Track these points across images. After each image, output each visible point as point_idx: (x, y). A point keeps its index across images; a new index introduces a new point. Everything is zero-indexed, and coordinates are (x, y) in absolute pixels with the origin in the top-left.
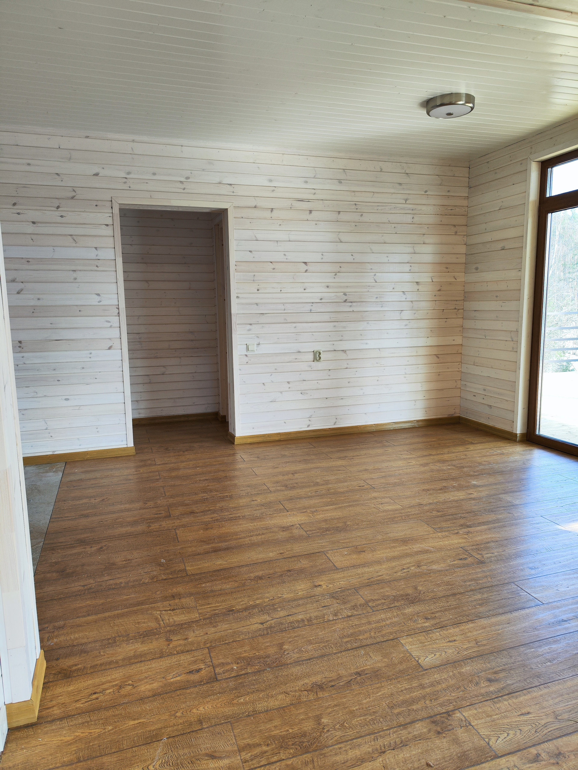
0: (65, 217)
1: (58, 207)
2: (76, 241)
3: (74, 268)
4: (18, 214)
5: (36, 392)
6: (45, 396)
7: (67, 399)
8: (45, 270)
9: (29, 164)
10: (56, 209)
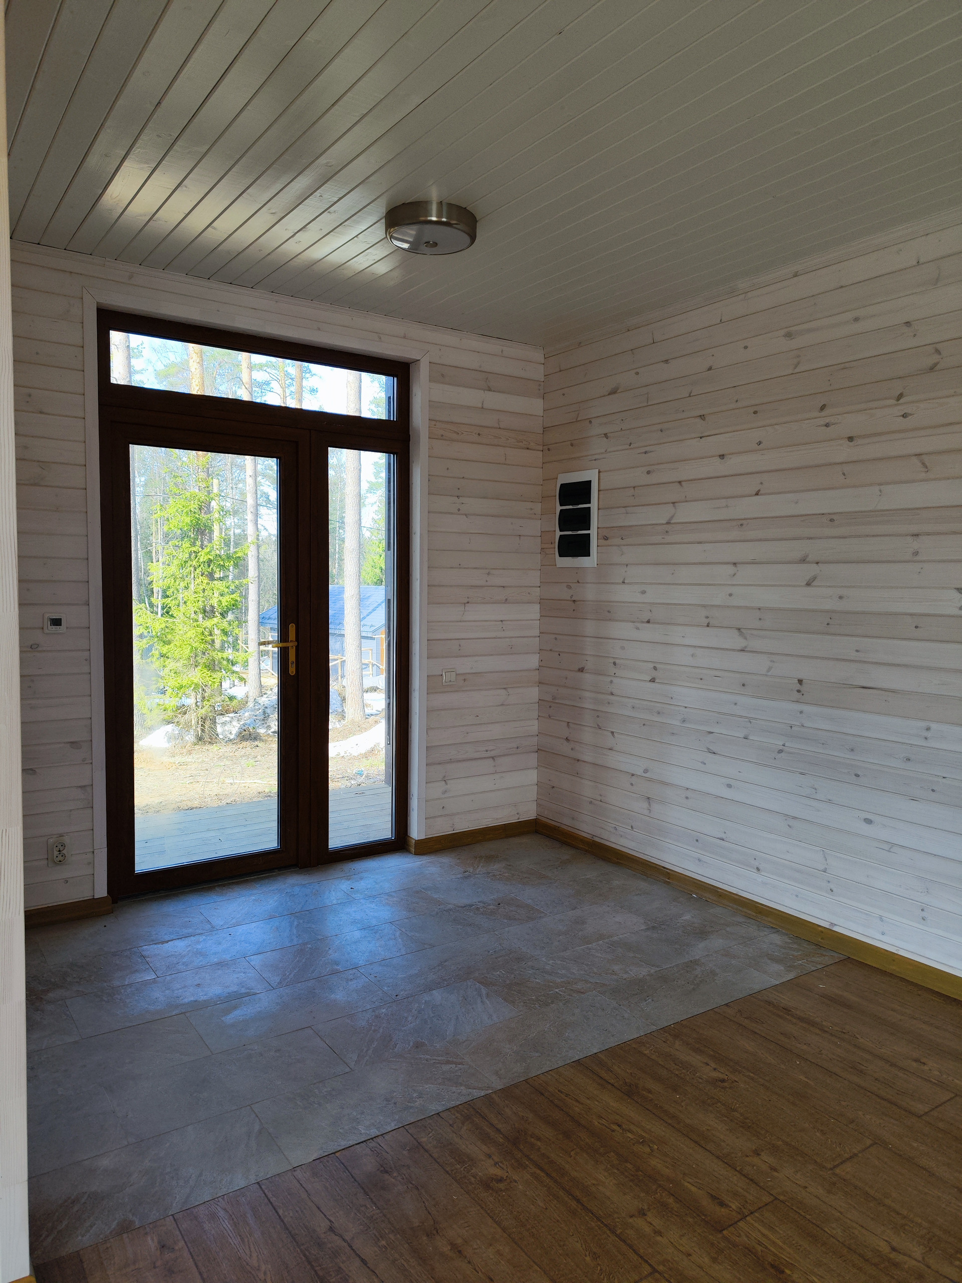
0: (911, 415)
1: (900, 396)
2: (927, 468)
3: (915, 529)
4: (827, 425)
5: (816, 789)
6: (830, 801)
7: (868, 821)
8: (859, 536)
9: (856, 319)
10: (896, 402)
